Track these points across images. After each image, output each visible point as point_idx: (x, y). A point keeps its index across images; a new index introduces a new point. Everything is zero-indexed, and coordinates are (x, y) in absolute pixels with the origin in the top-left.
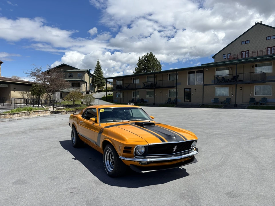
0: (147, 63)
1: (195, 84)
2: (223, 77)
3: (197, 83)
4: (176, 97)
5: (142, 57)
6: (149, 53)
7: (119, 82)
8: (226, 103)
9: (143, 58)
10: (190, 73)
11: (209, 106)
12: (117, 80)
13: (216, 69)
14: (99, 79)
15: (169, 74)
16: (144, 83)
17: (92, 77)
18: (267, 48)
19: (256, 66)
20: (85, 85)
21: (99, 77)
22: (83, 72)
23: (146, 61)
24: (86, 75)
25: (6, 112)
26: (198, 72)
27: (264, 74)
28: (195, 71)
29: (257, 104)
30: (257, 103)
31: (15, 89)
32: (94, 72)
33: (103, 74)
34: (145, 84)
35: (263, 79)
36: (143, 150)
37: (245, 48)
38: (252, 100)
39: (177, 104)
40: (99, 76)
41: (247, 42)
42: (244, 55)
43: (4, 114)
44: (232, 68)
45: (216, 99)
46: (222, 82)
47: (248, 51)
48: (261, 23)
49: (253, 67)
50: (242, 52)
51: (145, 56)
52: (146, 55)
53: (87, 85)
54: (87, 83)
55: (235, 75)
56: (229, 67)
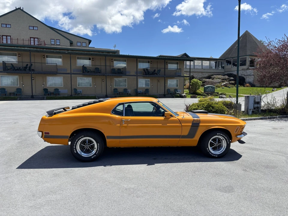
2: (11, 64)
18: (30, 38)
19: (47, 57)
29: (51, 95)
37: (6, 31)
41: (7, 26)
45: (3, 90)
47: (10, 36)
49: (44, 58)
50: (3, 36)
55: (28, 63)
56: (17, 53)
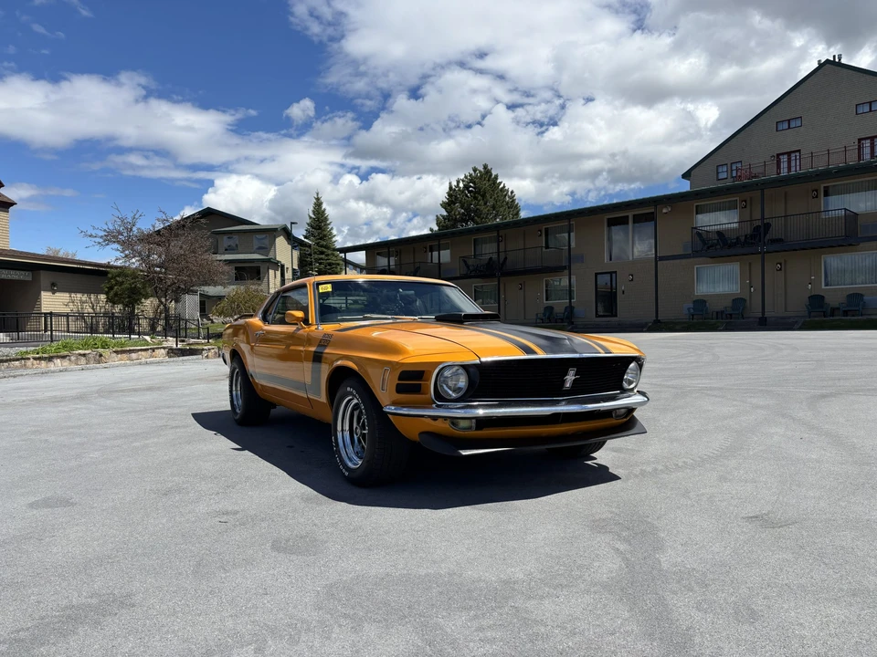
0: (475, 198)
1: (631, 258)
2: (719, 233)
3: (636, 253)
4: (570, 302)
5: (458, 182)
6: (481, 169)
7: (386, 259)
8: (731, 315)
9: (461, 185)
10: (612, 223)
11: (677, 327)
12: (378, 254)
13: (697, 206)
14: (322, 253)
15: (547, 230)
16: (464, 260)
17: (300, 250)
18: (860, 140)
19: (826, 194)
20: (279, 273)
21: (321, 249)
22: (271, 233)
23: (470, 192)
24: (281, 242)
25: (27, 353)
26: (638, 219)
27: (852, 218)
28: (630, 214)
29: (832, 315)
30: (834, 311)
31: (53, 285)
32: (305, 233)
33: (334, 239)
34: (470, 262)
35: (852, 233)
36: (462, 382)
37: (787, 141)
38: (816, 301)
39: (572, 323)
40: (322, 246)
41: (793, 125)
42: (784, 165)
43: (18, 360)
44: (748, 202)
45: (700, 303)
46: (716, 247)
47: (799, 151)
48: (837, 60)
49: (817, 197)
50: (778, 155)
51: (466, 177)
52: (471, 175)
53: (283, 275)
54: (283, 266)
55: (759, 223)
56: (738, 199)
